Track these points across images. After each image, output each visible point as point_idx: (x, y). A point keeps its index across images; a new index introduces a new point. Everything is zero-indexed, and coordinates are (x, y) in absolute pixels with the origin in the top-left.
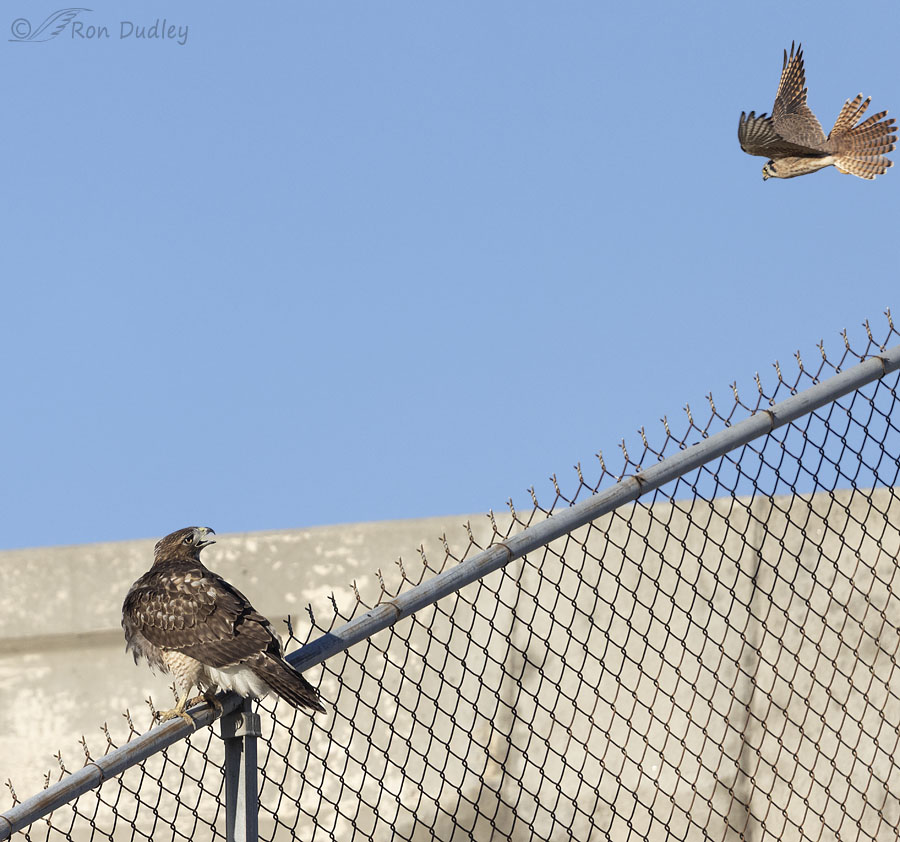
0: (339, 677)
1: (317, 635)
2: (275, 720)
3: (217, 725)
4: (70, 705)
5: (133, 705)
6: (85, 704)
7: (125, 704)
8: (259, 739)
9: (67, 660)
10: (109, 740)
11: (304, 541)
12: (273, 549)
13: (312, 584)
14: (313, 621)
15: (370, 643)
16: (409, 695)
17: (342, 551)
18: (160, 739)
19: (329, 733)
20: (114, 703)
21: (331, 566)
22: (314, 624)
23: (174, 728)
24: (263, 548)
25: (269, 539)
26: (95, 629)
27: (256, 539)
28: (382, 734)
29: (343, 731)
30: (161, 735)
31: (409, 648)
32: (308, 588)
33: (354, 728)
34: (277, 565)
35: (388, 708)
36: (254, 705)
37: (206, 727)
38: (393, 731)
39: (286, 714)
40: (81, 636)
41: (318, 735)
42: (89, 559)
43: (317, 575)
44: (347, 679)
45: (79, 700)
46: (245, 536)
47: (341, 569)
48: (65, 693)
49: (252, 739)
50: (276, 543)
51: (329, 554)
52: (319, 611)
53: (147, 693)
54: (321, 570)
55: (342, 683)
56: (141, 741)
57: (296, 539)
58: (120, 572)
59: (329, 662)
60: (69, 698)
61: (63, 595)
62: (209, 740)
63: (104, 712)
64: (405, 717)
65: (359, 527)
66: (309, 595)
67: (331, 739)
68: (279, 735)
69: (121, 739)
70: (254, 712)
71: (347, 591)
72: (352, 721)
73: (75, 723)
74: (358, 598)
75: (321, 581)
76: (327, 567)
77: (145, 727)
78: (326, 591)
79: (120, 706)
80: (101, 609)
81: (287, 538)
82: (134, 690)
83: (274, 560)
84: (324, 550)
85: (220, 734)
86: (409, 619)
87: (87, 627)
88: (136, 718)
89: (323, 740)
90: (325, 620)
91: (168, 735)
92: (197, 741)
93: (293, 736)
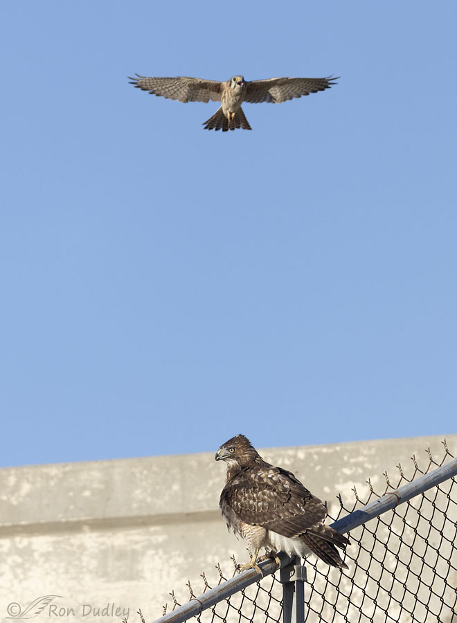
0: (359, 542)
1: (344, 514)
2: (316, 571)
3: (278, 574)
4: (180, 560)
5: (222, 560)
6: (191, 560)
7: (217, 560)
8: (305, 583)
9: (179, 530)
10: (206, 583)
11: (336, 452)
12: (316, 457)
13: (341, 480)
14: (342, 505)
15: (379, 520)
16: (405, 554)
17: (361, 459)
18: (240, 583)
19: (352, 579)
20: (209, 559)
21: (354, 469)
22: (342, 507)
23: (249, 575)
24: (309, 456)
25: (313, 450)
26: (197, 510)
27: (304, 450)
28: (387, 580)
29: (361, 578)
30: (240, 580)
31: (405, 523)
32: (339, 483)
33: (369, 576)
34: (318, 468)
35: (391, 563)
36: (302, 561)
37: (271, 575)
38: (394, 578)
39: (324, 567)
40: (188, 515)
41: (344, 580)
42: (194, 463)
43: (345, 475)
44: (364, 543)
45: (186, 557)
46: (297, 449)
47: (360, 471)
48: (177, 553)
49: (301, 583)
50: (317, 453)
51: (352, 461)
52: (346, 499)
53: (231, 553)
54: (347, 471)
55: (361, 546)
56: (227, 584)
57: (331, 450)
58: (213, 473)
59: (352, 532)
60: (179, 556)
61: (176, 487)
62: (273, 583)
63: (202, 565)
64: (402, 569)
65: (373, 443)
66: (340, 488)
67: (354, 583)
68: (319, 581)
69: (214, 583)
70: (302, 565)
71: (364, 485)
72: (367, 571)
73: (184, 572)
74: (372, 490)
75: (347, 479)
76: (351, 469)
77: (230, 575)
78: (350, 485)
79: (213, 561)
80: (201, 497)
81: (325, 450)
82: (223, 550)
83: (316, 465)
84: (349, 458)
85: (279, 580)
86: (406, 504)
87: (192, 508)
88: (224, 569)
89: (348, 584)
90: (349, 505)
91: (245, 581)
92: (265, 584)
93: (328, 581)
